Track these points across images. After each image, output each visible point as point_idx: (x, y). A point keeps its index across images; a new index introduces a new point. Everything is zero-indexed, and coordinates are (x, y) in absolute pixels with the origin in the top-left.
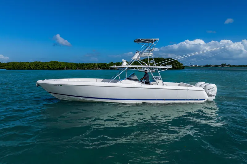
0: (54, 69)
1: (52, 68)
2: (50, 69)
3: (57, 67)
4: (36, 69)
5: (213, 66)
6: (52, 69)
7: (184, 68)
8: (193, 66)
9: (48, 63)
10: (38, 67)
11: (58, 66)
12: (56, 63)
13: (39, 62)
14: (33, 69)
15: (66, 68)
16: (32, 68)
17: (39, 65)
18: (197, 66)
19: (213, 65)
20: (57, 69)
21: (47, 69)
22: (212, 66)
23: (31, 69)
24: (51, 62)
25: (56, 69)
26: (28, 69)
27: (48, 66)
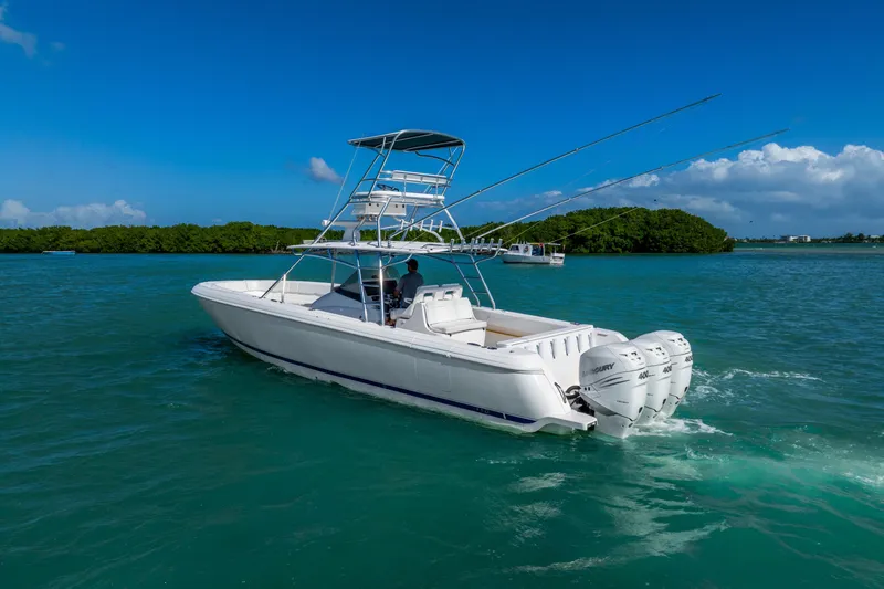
0: (235, 251)
1: (231, 248)
2: (224, 251)
3: (245, 244)
4: (180, 252)
5: (873, 240)
6: (229, 252)
7: (729, 246)
8: (792, 238)
9: (221, 229)
10: (187, 243)
11: (251, 242)
12: (246, 228)
13: (191, 228)
14: (168, 252)
15: (279, 249)
16: (164, 247)
17: (188, 239)
18: (809, 239)
19: (873, 237)
20: (248, 251)
21: (214, 251)
22: (869, 238)
23: (163, 252)
24: (230, 225)
25: (243, 252)
26: (154, 251)
27: (216, 241)
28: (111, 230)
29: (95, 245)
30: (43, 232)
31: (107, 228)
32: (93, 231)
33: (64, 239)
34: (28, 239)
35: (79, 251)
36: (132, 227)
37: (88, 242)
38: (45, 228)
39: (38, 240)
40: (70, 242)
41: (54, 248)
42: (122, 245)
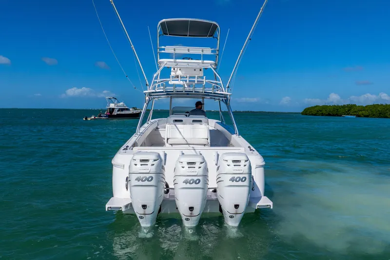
28: (375, 106)
29: (367, 113)
30: (344, 107)
31: (374, 105)
32: (366, 107)
33: (352, 110)
34: (337, 110)
35: (359, 116)
36: (386, 105)
37: (364, 112)
38: (344, 105)
39: (342, 110)
40: (355, 112)
41: (348, 114)
42: (380, 114)
